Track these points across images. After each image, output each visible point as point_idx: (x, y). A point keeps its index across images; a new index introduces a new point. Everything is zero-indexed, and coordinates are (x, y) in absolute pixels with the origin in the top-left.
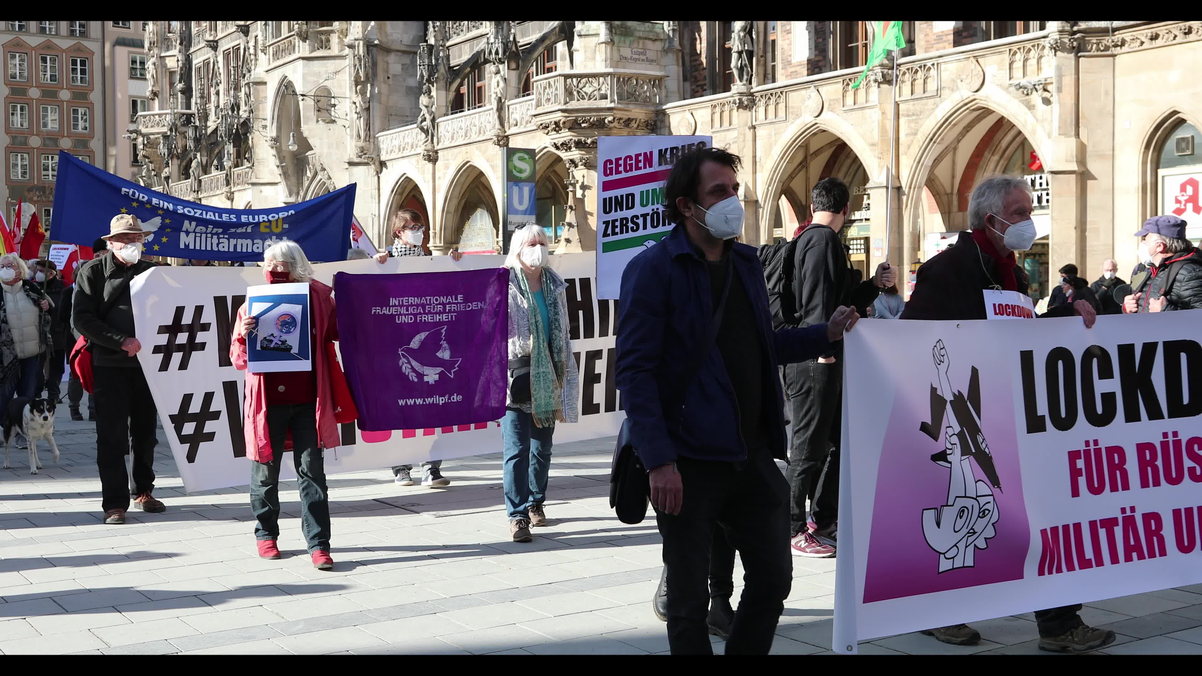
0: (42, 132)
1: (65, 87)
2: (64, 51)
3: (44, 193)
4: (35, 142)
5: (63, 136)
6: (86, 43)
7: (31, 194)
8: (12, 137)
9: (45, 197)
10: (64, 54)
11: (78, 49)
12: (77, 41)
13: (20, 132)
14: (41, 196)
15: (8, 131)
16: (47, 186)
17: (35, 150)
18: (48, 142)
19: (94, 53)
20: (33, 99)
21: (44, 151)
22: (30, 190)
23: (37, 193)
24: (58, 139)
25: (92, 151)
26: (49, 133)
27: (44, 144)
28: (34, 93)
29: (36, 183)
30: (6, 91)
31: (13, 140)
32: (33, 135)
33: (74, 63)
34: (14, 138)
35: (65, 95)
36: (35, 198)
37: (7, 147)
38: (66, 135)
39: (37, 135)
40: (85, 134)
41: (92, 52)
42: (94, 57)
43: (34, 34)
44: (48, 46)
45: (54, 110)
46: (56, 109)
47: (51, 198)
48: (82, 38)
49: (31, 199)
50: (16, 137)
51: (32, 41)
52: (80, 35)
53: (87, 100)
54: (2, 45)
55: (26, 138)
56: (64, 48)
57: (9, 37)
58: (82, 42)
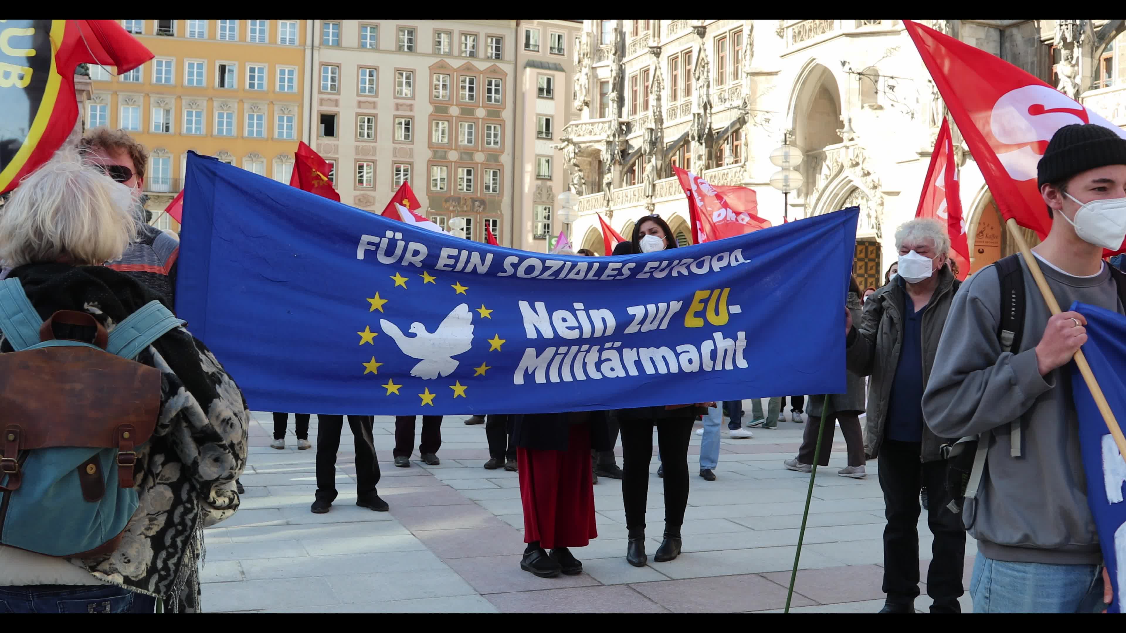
0: (460, 146)
1: (481, 105)
2: (481, 72)
3: (459, 203)
4: (453, 156)
5: (478, 151)
6: (500, 65)
7: (448, 204)
9: (460, 207)
10: (481, 75)
11: (494, 70)
12: (492, 64)
13: (441, 146)
14: (456, 206)
15: (430, 147)
16: (462, 197)
17: (453, 164)
18: (464, 156)
19: (507, 74)
20: (453, 117)
21: (459, 164)
22: (447, 200)
23: (453, 203)
24: (472, 153)
25: (502, 165)
26: (465, 148)
27: (461, 158)
28: (454, 111)
29: (452, 194)
30: (430, 109)
31: (435, 154)
32: (451, 149)
33: (490, 84)
34: (435, 152)
35: (481, 113)
36: (451, 208)
37: (429, 161)
38: (480, 149)
39: (455, 150)
40: (496, 149)
41: (505, 72)
42: (507, 78)
43: (456, 57)
44: (468, 68)
45: (470, 127)
46: (472, 125)
47: (465, 208)
48: (498, 60)
49: (448, 209)
50: (437, 151)
51: (456, 63)
52: (496, 58)
53: (499, 117)
54: (429, 67)
55: (446, 152)
56: (482, 69)
57: (434, 60)
58: (497, 64)
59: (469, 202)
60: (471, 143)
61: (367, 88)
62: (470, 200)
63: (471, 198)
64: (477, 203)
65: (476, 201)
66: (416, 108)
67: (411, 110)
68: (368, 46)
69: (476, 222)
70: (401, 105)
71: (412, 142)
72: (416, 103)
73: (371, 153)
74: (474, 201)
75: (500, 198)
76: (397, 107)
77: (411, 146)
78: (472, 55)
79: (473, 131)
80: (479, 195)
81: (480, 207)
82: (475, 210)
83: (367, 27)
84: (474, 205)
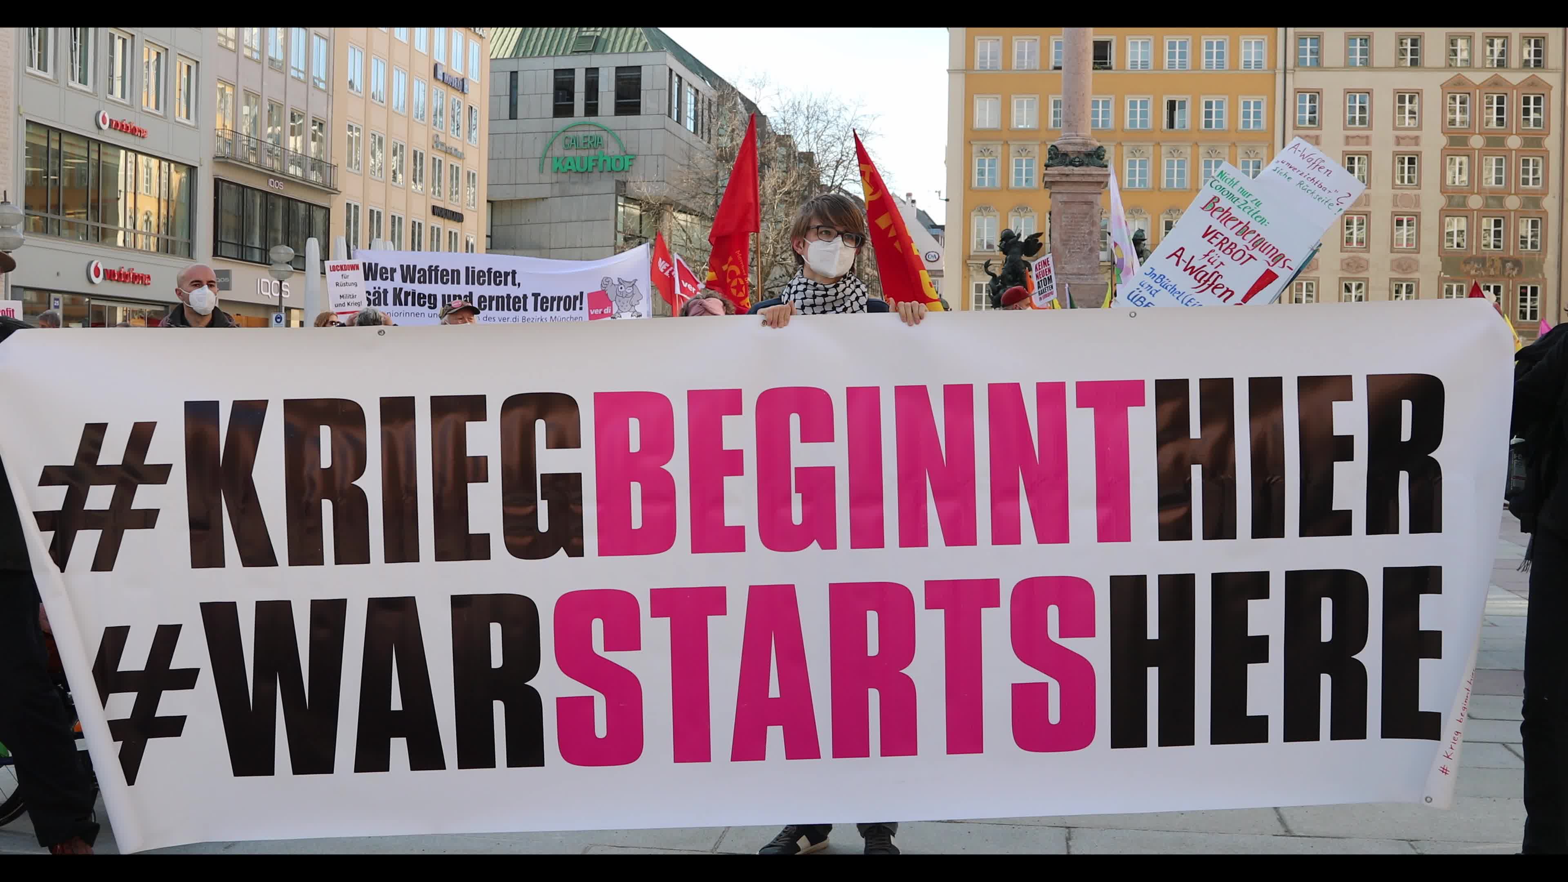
0: (1485, 189)
1: (1514, 132)
2: (1514, 87)
3: (1484, 265)
4: (1475, 202)
5: (1510, 194)
6: (1542, 75)
7: (1468, 267)
8: (1448, 196)
9: (1485, 271)
10: (1515, 92)
11: (1533, 83)
12: (1531, 74)
13: (1459, 190)
14: (1479, 269)
15: (1444, 189)
16: (1487, 256)
17: (1475, 212)
18: (1491, 201)
19: (1551, 87)
20: (1474, 149)
21: (1483, 213)
22: (1467, 262)
23: (1476, 266)
24: (1503, 197)
25: (1546, 212)
26: (1492, 191)
27: (1487, 205)
28: (1477, 142)
29: (1474, 253)
30: (1443, 141)
31: (1450, 201)
32: (1473, 193)
33: (1526, 101)
34: (1450, 198)
35: (1514, 142)
36: (1473, 272)
37: (1442, 210)
38: (1513, 192)
39: (1478, 193)
40: (1537, 190)
41: (1549, 85)
42: (1552, 92)
43: (1478, 70)
44: (1496, 83)
45: (1499, 162)
46: (1502, 160)
47: (1492, 272)
48: (1538, 69)
49: (1468, 273)
50: (1453, 196)
51: (1477, 78)
52: (1535, 66)
54: (1441, 86)
55: (1465, 197)
56: (1515, 82)
57: (1449, 75)
58: (1536, 74)
59: (1498, 264)
60: (1501, 183)
61: (1357, 118)
62: (1499, 261)
63: (1501, 258)
64: (1509, 265)
65: (1508, 262)
66: (1423, 141)
67: (1417, 144)
68: (1358, 64)
69: (1507, 291)
70: (1403, 138)
71: (1419, 186)
72: (1424, 134)
73: (1364, 202)
74: (1504, 261)
75: (1541, 257)
76: (1398, 140)
77: (1417, 192)
78: (1501, 64)
79: (1503, 167)
80: (1511, 254)
81: (1513, 269)
82: (1506, 274)
83: (1355, 39)
84: (1504, 267)
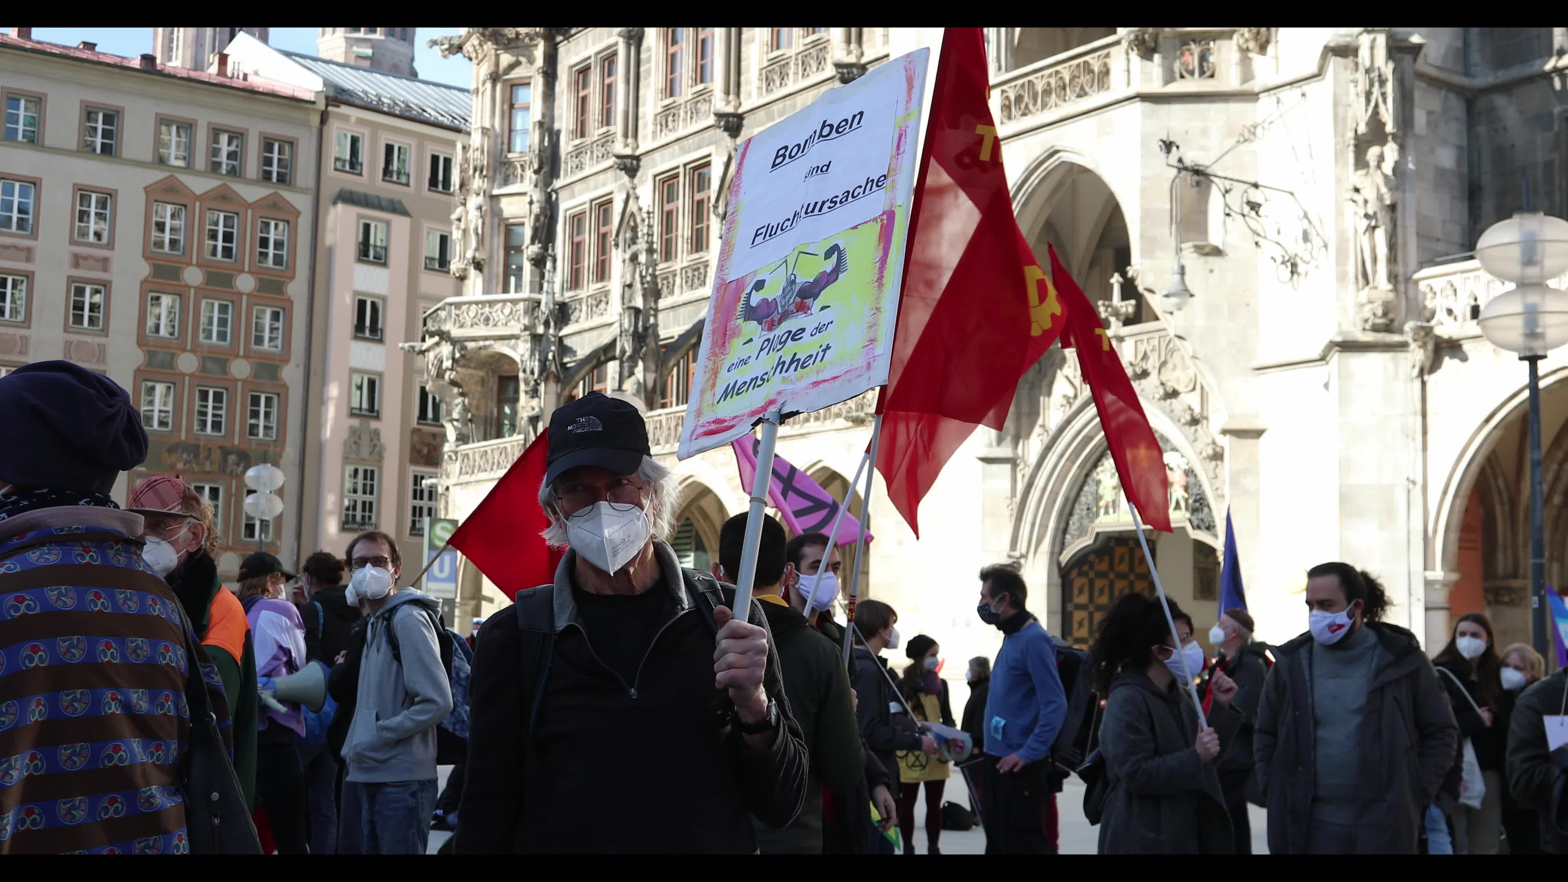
0: (202, 346)
1: (246, 269)
2: (249, 206)
3: (196, 456)
4: (187, 363)
5: (237, 356)
6: (287, 195)
7: (173, 458)
8: (148, 352)
9: (198, 465)
10: (250, 212)
11: (274, 204)
12: (271, 191)
13: (164, 344)
14: (190, 462)
15: (141, 341)
16: (202, 443)
17: (187, 379)
18: (210, 365)
19: (299, 213)
20: (189, 287)
21: (201, 380)
22: (171, 450)
23: (185, 456)
24: (226, 361)
25: (285, 387)
26: (212, 349)
27: (203, 369)
28: (193, 276)
29: (183, 437)
30: (145, 269)
31: (150, 358)
32: (184, 350)
33: (265, 229)
34: (151, 355)
35: (245, 283)
36: (180, 466)
37: (138, 370)
38: (241, 353)
39: (192, 351)
40: (274, 354)
41: (297, 210)
42: (300, 220)
43: (199, 173)
44: (223, 196)
45: (223, 309)
46: (227, 306)
47: (208, 467)
48: (281, 186)
49: (173, 467)
50: (155, 352)
51: (200, 185)
52: (278, 180)
53: (283, 294)
54: (145, 188)
55: (173, 355)
56: (250, 200)
57: (157, 175)
58: (280, 192)
59: (217, 455)
60: (225, 339)
61: (15, 220)
62: (218, 452)
63: (221, 448)
64: (232, 458)
65: (231, 453)
66: (115, 267)
67: (105, 269)
68: (20, 138)
69: (228, 495)
70: (85, 258)
71: (105, 332)
72: (116, 256)
73: (17, 349)
74: (226, 452)
75: (278, 449)
76: (77, 261)
77: (102, 340)
78: (233, 172)
79: (229, 317)
80: (236, 442)
81: (238, 465)
82: (228, 470)
83: (19, 100)
84: (225, 460)
